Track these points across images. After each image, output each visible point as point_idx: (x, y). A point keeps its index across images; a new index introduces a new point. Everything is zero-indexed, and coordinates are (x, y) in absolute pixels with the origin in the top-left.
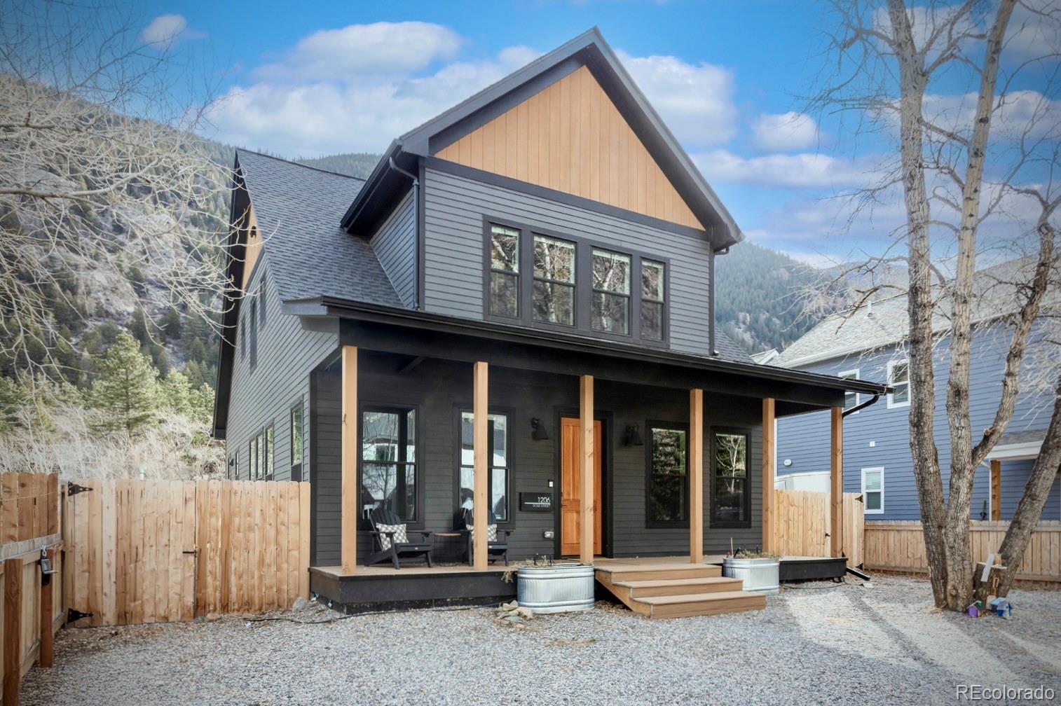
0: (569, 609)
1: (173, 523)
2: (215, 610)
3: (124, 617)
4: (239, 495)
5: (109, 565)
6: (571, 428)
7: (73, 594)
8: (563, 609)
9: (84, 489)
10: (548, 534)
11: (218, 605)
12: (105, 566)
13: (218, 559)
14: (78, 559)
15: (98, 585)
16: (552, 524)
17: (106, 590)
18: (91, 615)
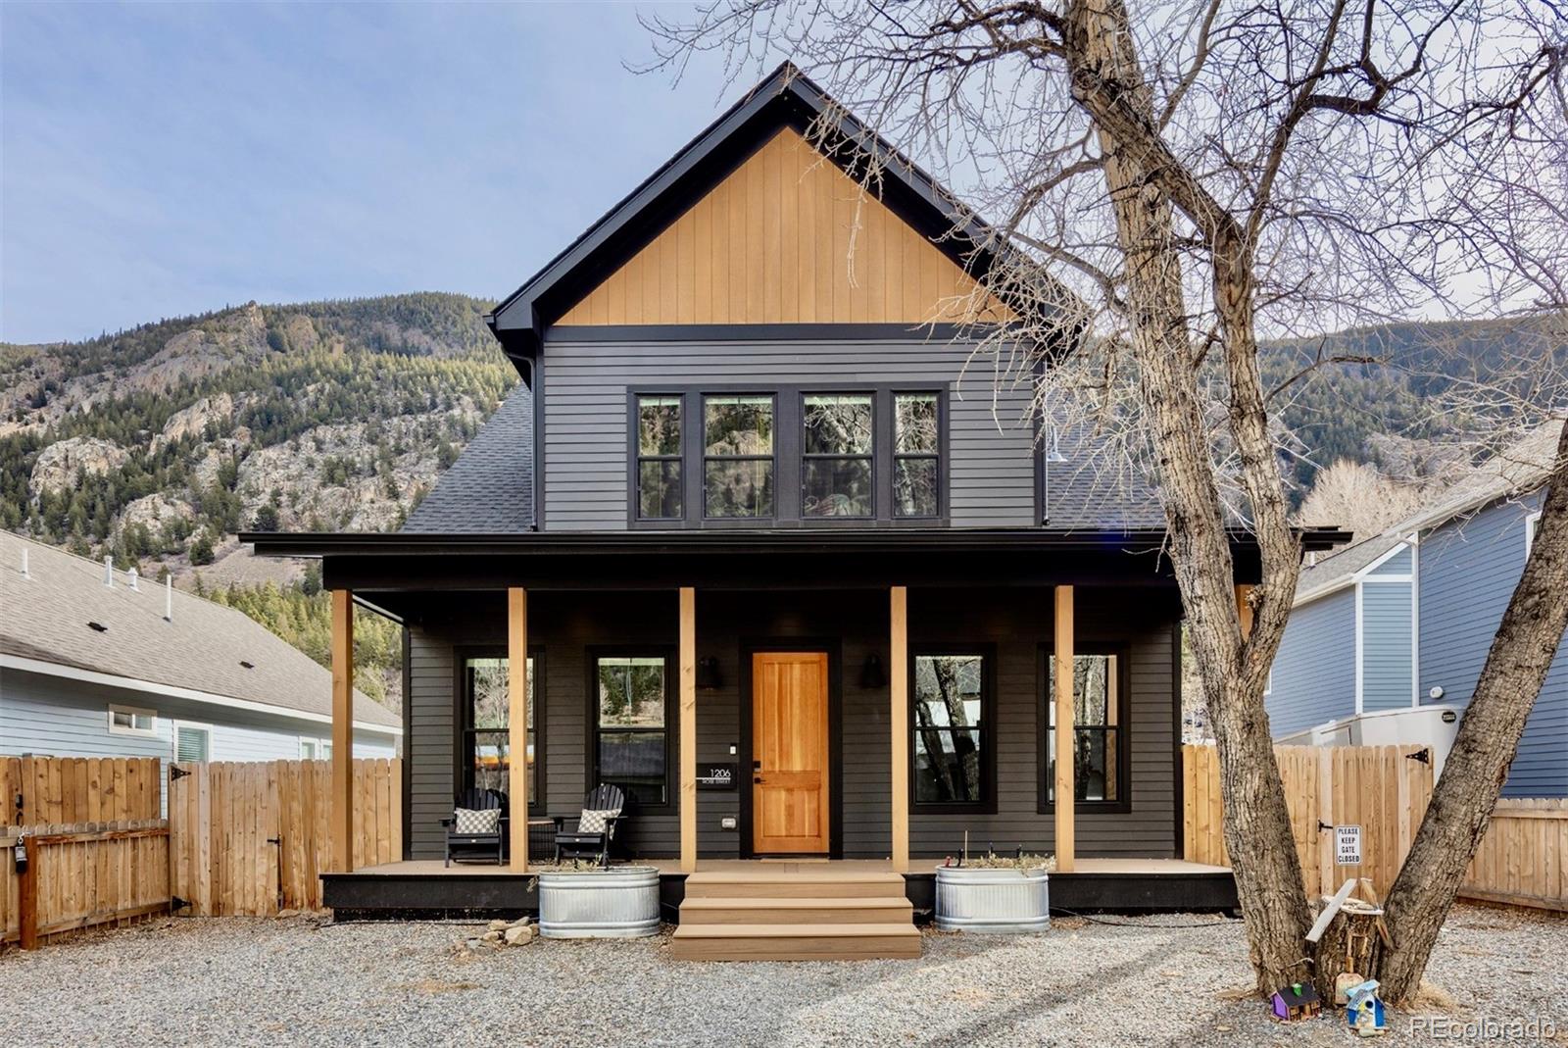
0: (597, 934)
1: (258, 808)
2: (302, 906)
3: (218, 908)
4: (321, 776)
5: (205, 853)
6: (777, 666)
7: (176, 882)
8: (587, 934)
9: (184, 774)
10: (729, 823)
11: (306, 901)
12: (201, 853)
13: (302, 848)
14: (180, 846)
15: (196, 873)
16: (737, 807)
17: (203, 879)
18: (191, 904)
